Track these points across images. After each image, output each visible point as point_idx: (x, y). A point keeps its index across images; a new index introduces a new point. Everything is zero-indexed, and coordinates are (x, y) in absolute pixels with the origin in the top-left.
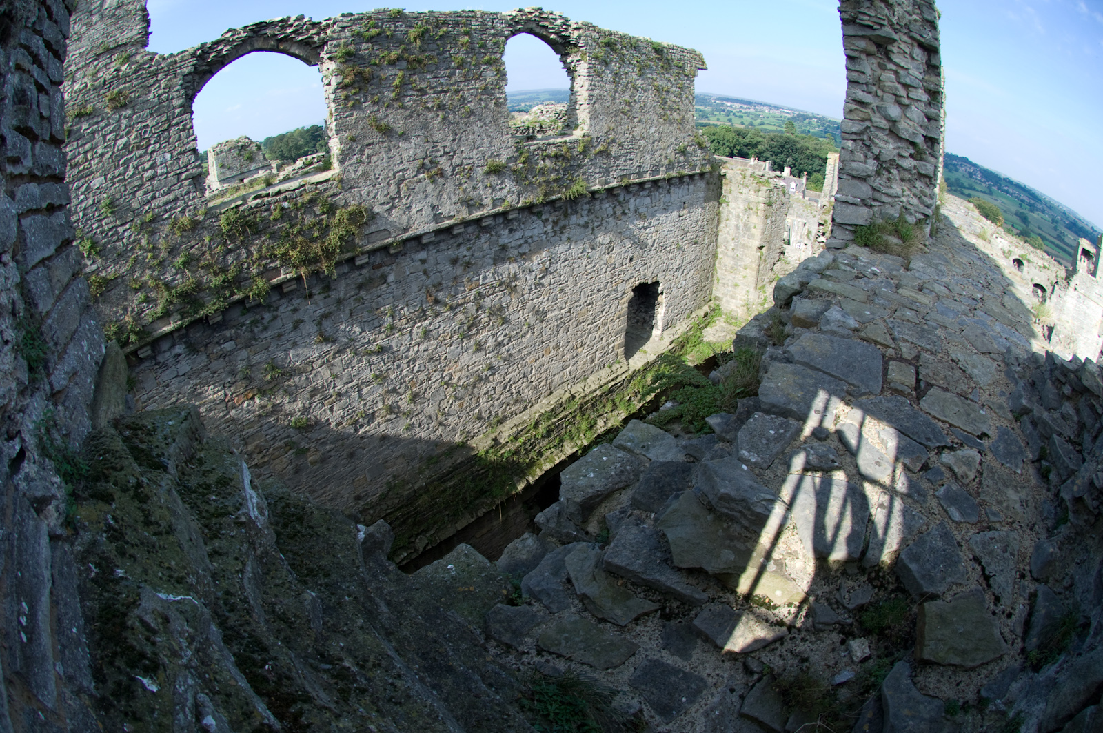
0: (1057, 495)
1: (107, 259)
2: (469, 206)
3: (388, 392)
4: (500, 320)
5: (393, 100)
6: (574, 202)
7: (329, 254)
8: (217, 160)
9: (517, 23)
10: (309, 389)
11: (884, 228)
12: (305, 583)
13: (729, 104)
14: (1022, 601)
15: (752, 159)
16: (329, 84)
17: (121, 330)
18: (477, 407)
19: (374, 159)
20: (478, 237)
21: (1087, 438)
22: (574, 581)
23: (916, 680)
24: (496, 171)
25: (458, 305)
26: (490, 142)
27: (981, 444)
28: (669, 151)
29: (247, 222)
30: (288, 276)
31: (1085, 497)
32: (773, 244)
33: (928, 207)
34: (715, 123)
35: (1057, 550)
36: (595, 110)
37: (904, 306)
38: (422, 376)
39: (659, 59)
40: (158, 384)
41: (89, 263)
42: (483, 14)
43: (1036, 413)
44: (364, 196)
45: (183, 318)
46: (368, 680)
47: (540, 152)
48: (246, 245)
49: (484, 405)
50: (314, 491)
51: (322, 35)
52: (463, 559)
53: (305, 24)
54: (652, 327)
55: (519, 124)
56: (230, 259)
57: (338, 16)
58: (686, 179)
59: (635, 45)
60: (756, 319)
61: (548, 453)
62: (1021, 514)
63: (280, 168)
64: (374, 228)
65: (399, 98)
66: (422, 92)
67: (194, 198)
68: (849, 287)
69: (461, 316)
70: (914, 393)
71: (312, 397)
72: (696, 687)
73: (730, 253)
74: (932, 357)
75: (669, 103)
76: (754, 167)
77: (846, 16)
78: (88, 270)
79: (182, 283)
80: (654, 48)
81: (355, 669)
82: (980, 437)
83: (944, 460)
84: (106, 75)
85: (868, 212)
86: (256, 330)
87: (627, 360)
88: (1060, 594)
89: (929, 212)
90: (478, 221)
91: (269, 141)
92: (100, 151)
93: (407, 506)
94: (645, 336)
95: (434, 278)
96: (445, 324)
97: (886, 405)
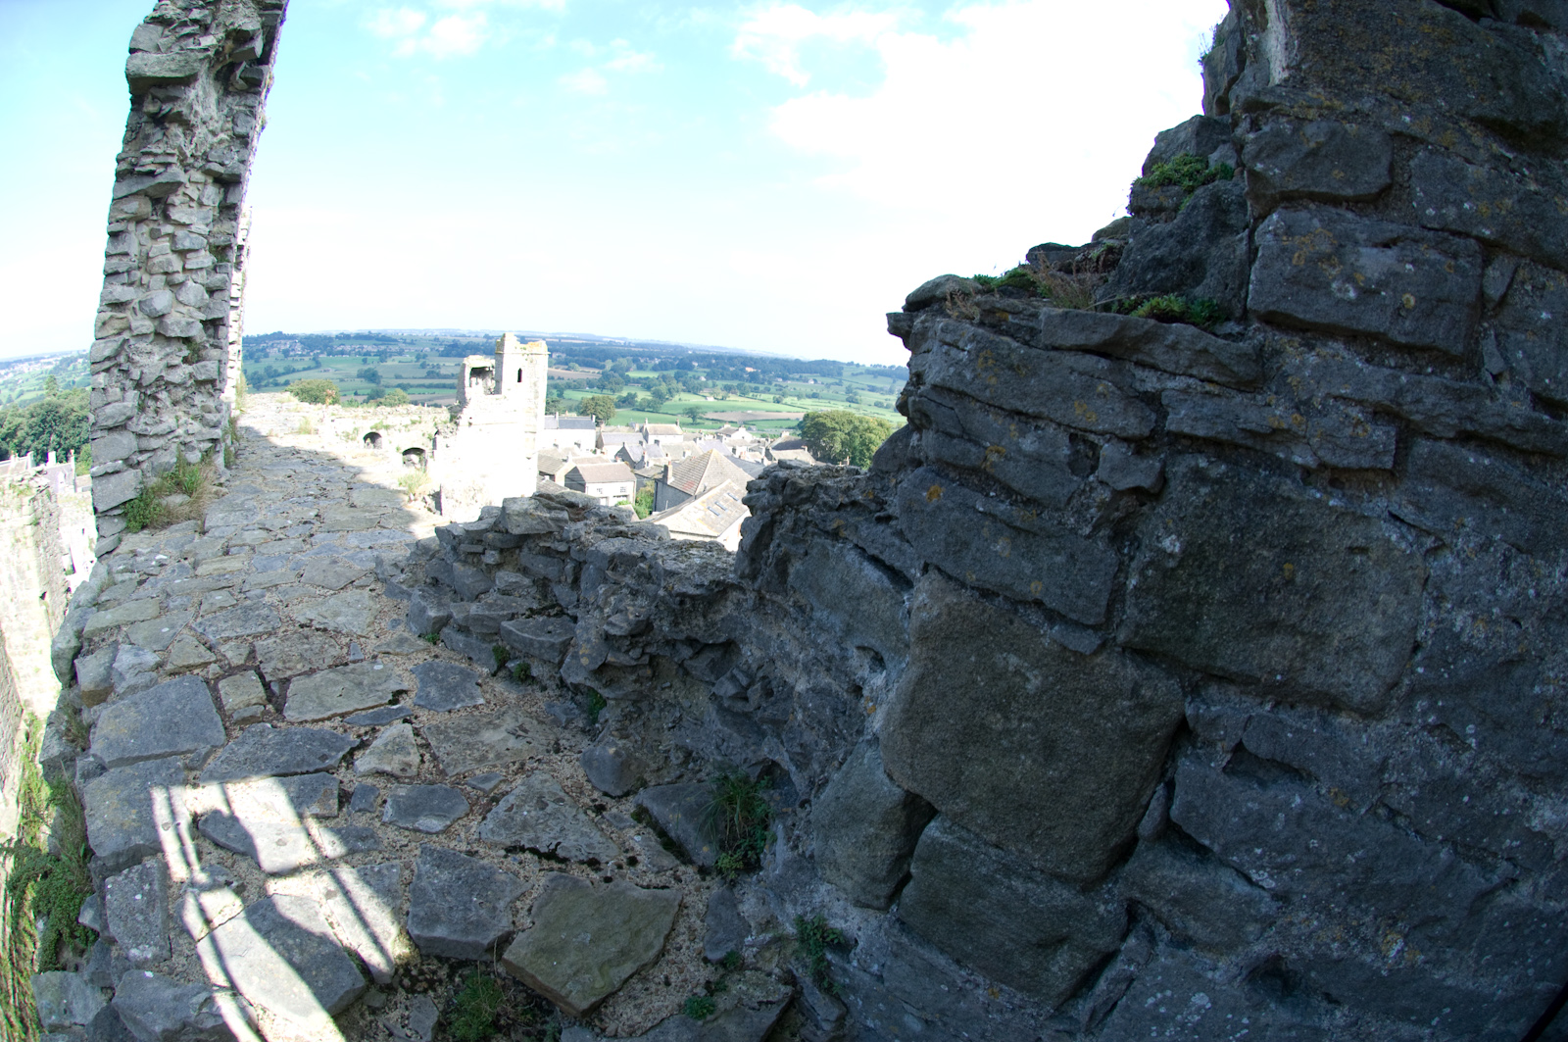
0: (562, 684)
11: (160, 489)
15: (12, 459)
21: (562, 593)
31: (610, 658)
33: (217, 425)
37: (209, 590)
43: (458, 615)
62: (527, 747)
68: (135, 604)
70: (269, 707)
74: (272, 640)
76: (14, 470)
77: (124, 166)
82: (394, 702)
83: (362, 768)
85: (136, 476)
88: (681, 777)
89: (218, 433)
97: (242, 751)
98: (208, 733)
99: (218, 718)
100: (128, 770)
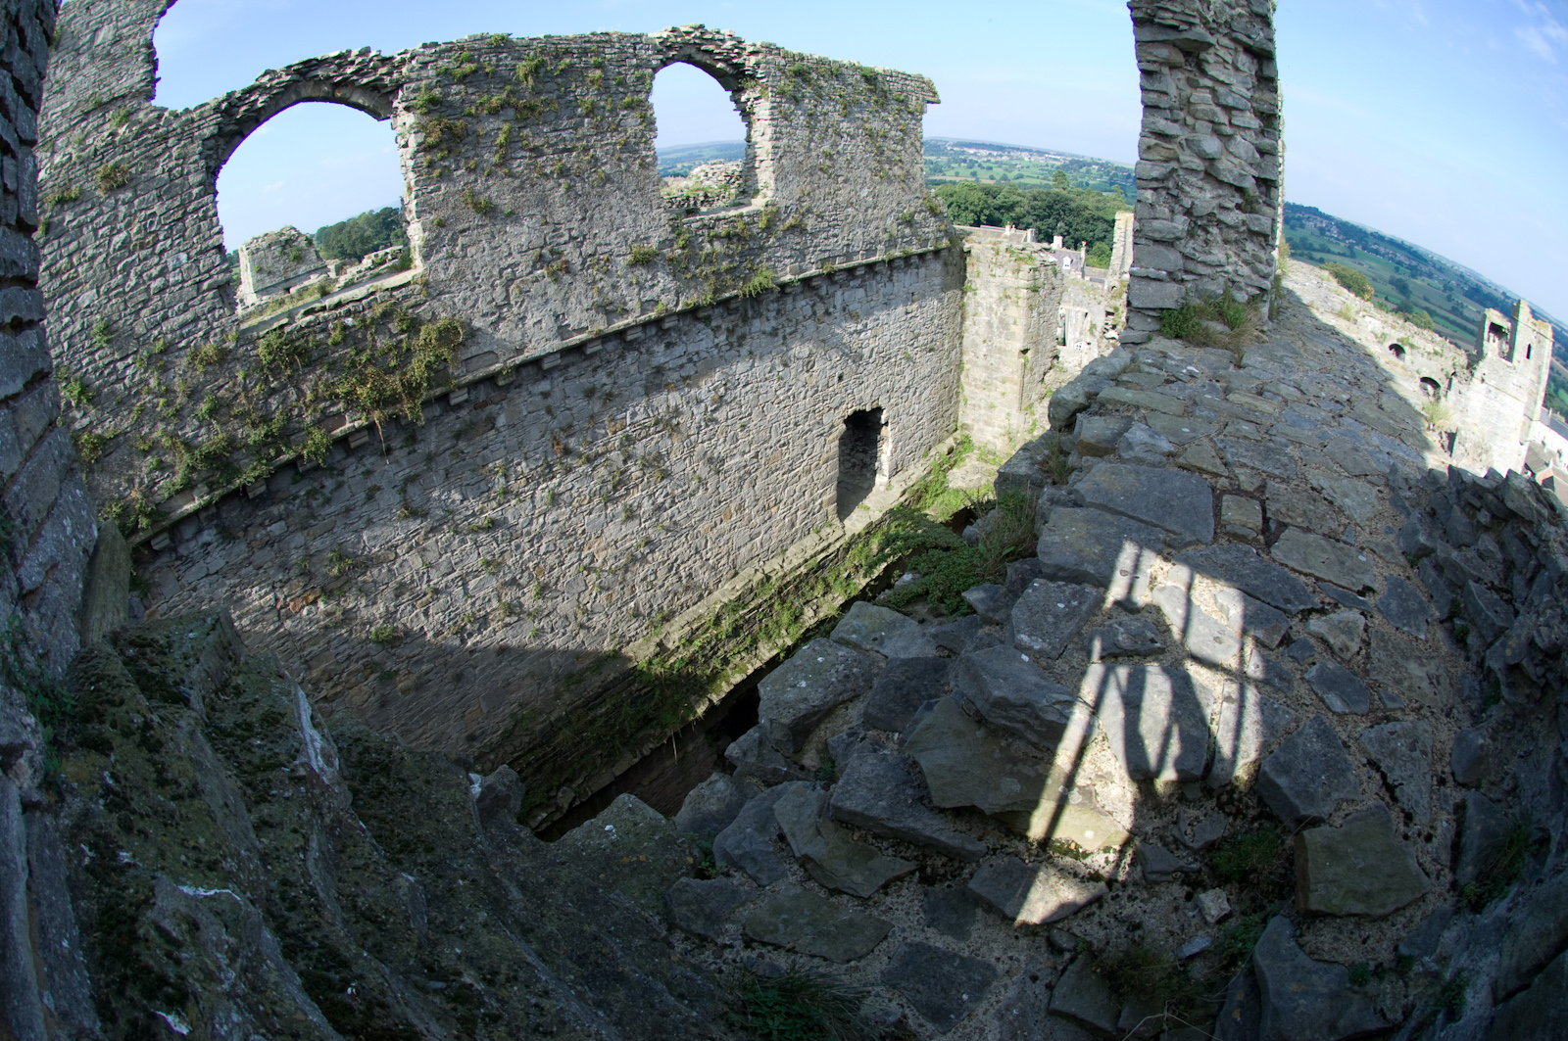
0: (1481, 664)
1: (103, 409)
2: (607, 313)
3: (505, 584)
4: (658, 474)
5: (496, 165)
6: (756, 299)
7: (412, 390)
8: (253, 261)
9: (670, 48)
10: (392, 585)
11: (1202, 311)
12: (399, 862)
13: (972, 151)
14: (1445, 816)
15: (1008, 227)
16: (406, 146)
17: (126, 511)
18: (632, 599)
19: (471, 251)
20: (622, 357)
21: (1518, 581)
22: (789, 838)
23: (1302, 941)
24: (645, 261)
25: (598, 455)
26: (635, 221)
27: (1364, 603)
28: (889, 222)
29: (296, 348)
30: (356, 424)
31: (1524, 663)
32: (1043, 346)
33: (1265, 277)
34: (954, 179)
35: (1489, 741)
36: (782, 167)
37: (1238, 417)
38: (552, 559)
39: (871, 91)
40: (182, 588)
41: (78, 415)
42: (622, 38)
43: (1440, 553)
44: (459, 305)
45: (211, 490)
46: (502, 1001)
47: (706, 231)
48: (295, 381)
49: (642, 597)
50: (409, 731)
51: (395, 76)
52: (626, 815)
53: (371, 60)
54: (875, 473)
55: (675, 193)
56: (274, 402)
57: (417, 47)
58: (914, 260)
59: (836, 73)
60: (1025, 448)
61: (737, 659)
62: (1431, 695)
63: (339, 270)
64: (474, 350)
65: (505, 161)
66: (537, 151)
67: (221, 317)
68: (1157, 396)
69: (602, 471)
70: (1261, 537)
71: (397, 596)
72: (982, 979)
73: (981, 361)
74: (1284, 486)
75: (888, 153)
76: (1010, 238)
77: (1139, 14)
78: (77, 426)
79: (209, 439)
80: (864, 76)
81: (480, 986)
82: (1361, 593)
83: (1312, 628)
84: (97, 141)
85: (1179, 290)
86: (314, 504)
87: (842, 520)
88: (1499, 801)
89: (1267, 284)
90: (621, 334)
91: (324, 232)
92: (90, 252)
93: (541, 746)
94: (866, 486)
95: (562, 417)
96: (580, 483)
97: (1224, 557)
98: (1198, 528)
99: (1212, 521)
100: (1108, 517)
